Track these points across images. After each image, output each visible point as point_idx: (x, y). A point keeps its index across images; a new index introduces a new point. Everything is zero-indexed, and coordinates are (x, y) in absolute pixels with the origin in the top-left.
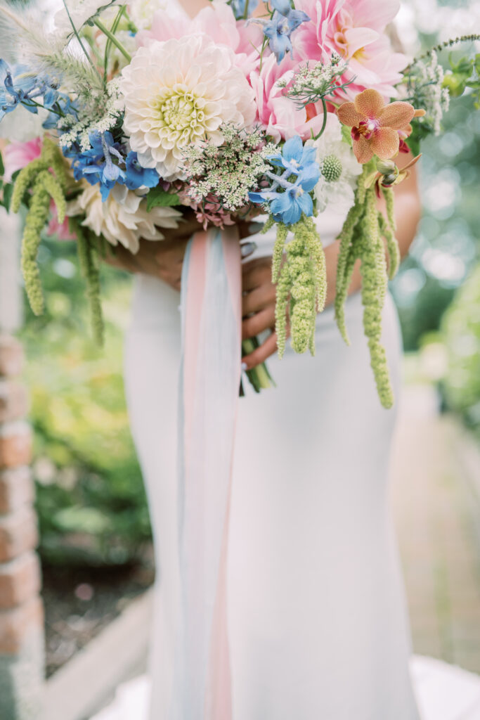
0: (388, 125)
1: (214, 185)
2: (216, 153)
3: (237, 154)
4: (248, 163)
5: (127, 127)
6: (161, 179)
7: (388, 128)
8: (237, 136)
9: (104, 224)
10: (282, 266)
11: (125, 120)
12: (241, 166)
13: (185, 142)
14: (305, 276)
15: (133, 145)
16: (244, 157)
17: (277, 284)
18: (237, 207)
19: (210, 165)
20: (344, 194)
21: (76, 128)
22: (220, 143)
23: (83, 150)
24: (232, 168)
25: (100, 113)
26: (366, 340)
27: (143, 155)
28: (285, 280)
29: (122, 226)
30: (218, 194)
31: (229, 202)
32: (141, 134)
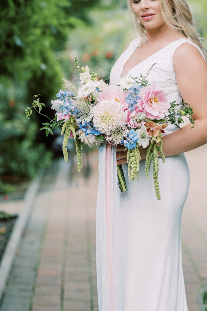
0: (156, 129)
1: (113, 138)
2: (114, 130)
3: (119, 131)
4: (122, 133)
5: (94, 121)
6: (100, 133)
7: (156, 130)
8: (120, 127)
9: (84, 140)
10: (129, 159)
11: (93, 119)
12: (120, 134)
13: (107, 127)
14: (135, 162)
15: (95, 125)
16: (121, 131)
17: (128, 163)
18: (118, 144)
19: (112, 133)
20: (146, 142)
21: (81, 118)
22: (116, 128)
23: (82, 125)
24: (118, 134)
25: (87, 115)
26: (154, 180)
27: (97, 128)
28: (130, 162)
29: (89, 142)
30: (113, 140)
31: (116, 143)
32: (96, 123)
